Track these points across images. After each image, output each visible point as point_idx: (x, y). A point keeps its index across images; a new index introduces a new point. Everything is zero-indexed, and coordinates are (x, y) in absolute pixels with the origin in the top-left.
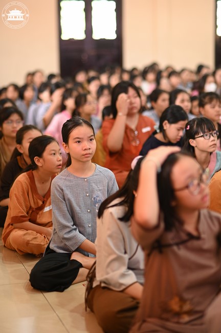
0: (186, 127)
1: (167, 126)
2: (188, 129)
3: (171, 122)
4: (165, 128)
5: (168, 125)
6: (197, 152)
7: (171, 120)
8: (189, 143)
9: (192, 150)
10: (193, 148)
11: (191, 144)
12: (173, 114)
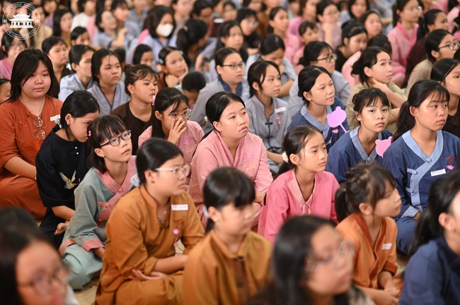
0: (88, 133)
1: (70, 120)
2: (90, 135)
3: (75, 116)
4: (68, 123)
5: (72, 119)
6: (108, 164)
7: (76, 113)
8: (95, 154)
9: (100, 163)
10: (102, 159)
11: (98, 155)
12: (78, 104)
